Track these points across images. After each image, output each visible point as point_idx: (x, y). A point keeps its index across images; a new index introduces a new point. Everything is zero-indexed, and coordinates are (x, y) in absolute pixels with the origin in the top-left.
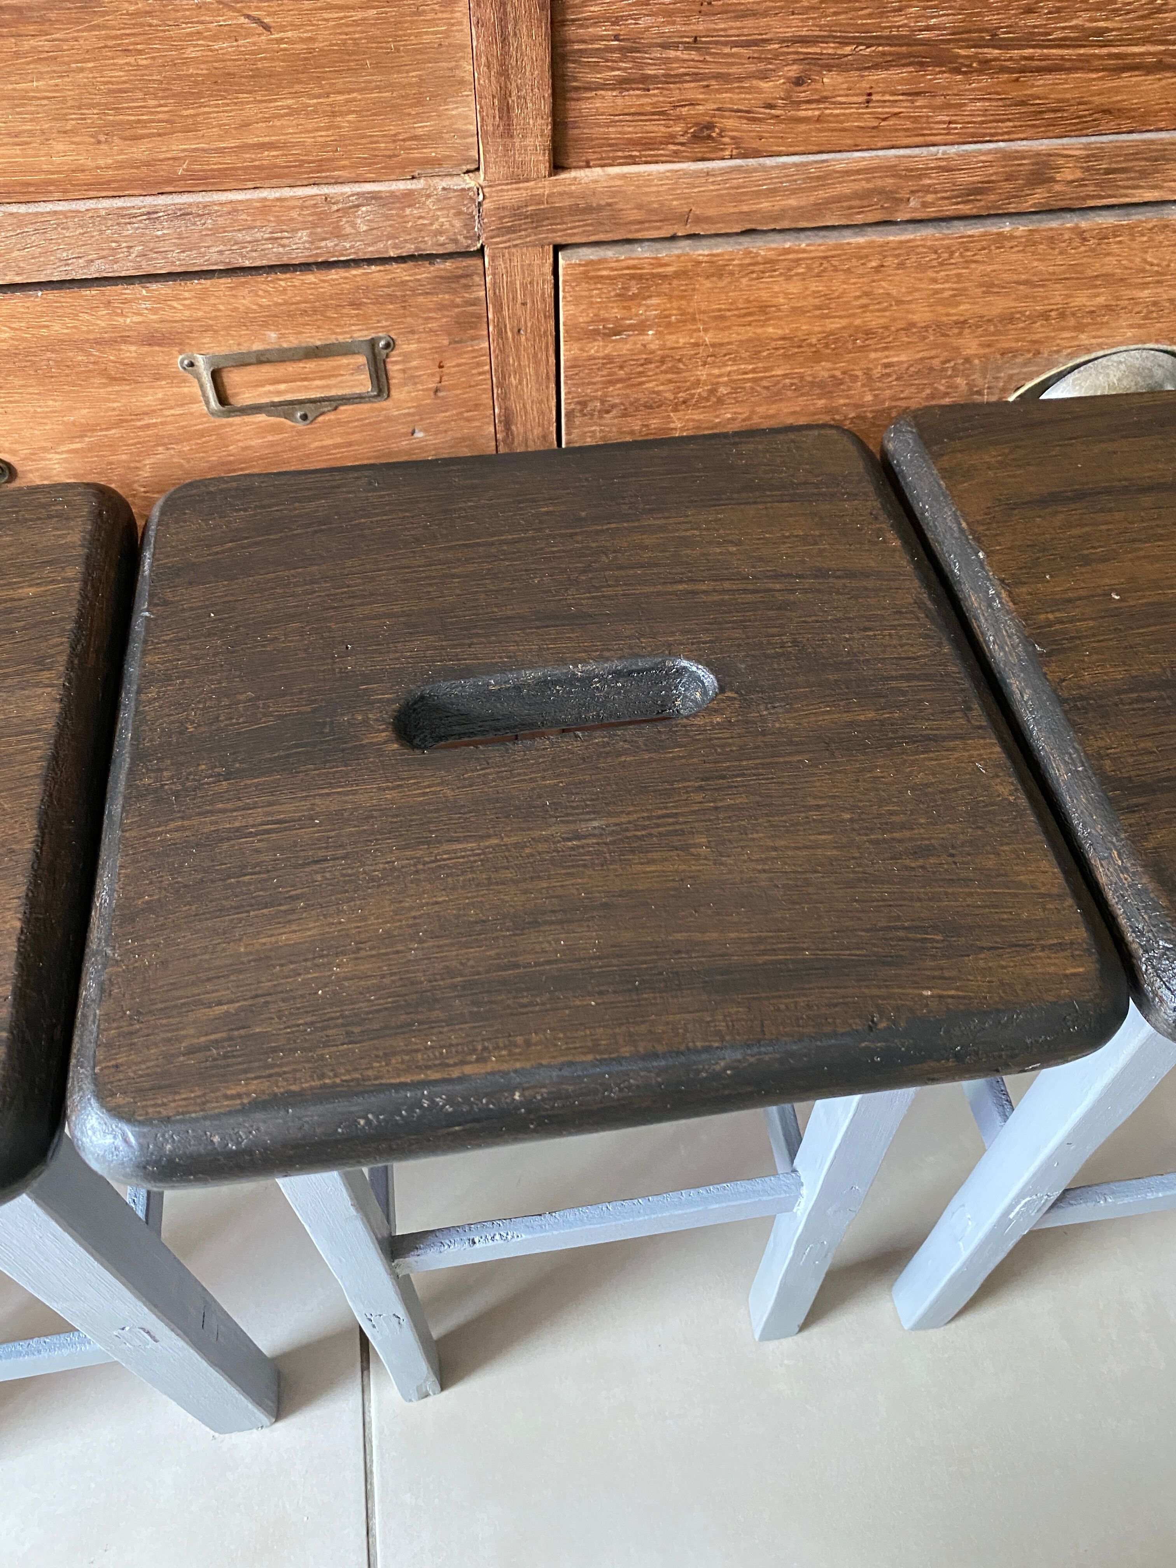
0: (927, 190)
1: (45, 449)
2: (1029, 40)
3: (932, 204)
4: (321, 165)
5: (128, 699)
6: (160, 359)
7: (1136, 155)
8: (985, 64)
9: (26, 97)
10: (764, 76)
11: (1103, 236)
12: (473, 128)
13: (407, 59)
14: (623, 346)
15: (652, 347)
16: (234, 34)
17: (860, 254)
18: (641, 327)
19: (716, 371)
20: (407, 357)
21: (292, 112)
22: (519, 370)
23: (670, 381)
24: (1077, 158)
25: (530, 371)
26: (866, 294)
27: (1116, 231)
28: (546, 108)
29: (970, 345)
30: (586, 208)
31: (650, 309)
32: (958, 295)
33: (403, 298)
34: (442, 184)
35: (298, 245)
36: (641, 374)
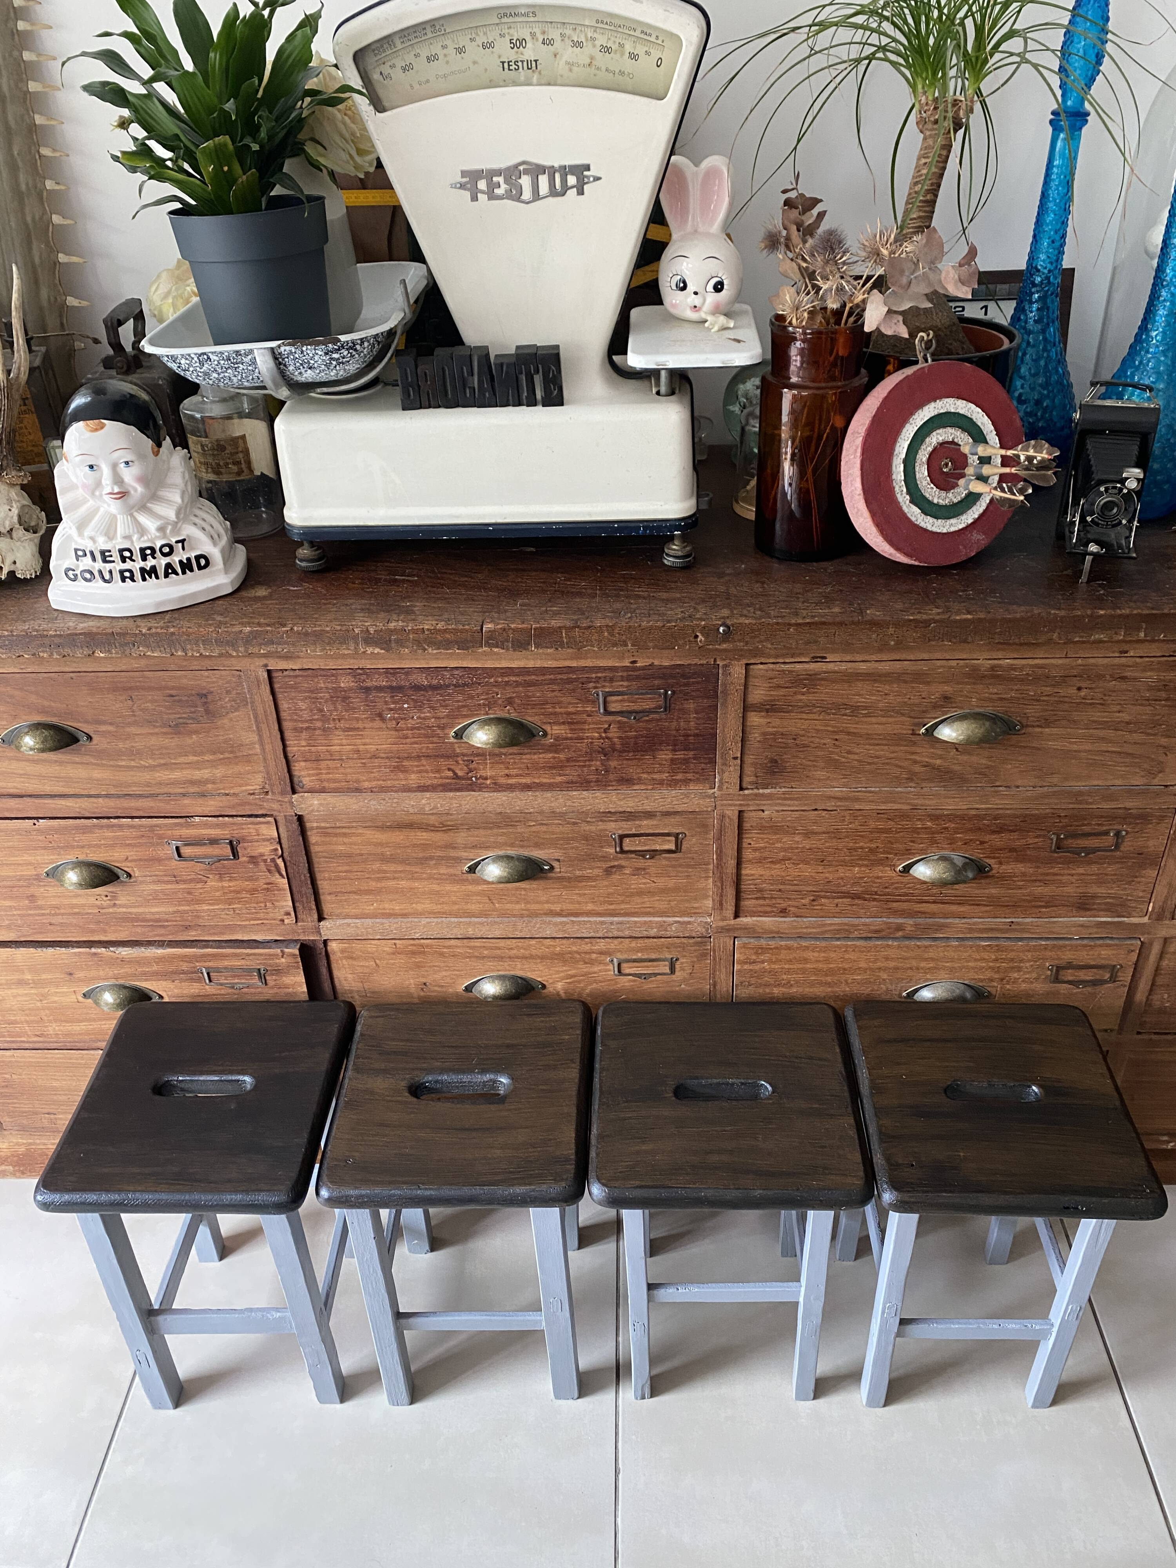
0: (860, 930)
2: (888, 894)
3: (863, 934)
4: (664, 913)
5: (596, 1075)
6: (603, 959)
7: (933, 925)
8: (875, 900)
9: (585, 894)
10: (802, 899)
11: (926, 947)
12: (711, 906)
13: (693, 891)
14: (757, 967)
15: (767, 968)
16: (644, 884)
17: (839, 947)
18: (763, 962)
19: (790, 977)
20: (682, 963)
21: (658, 900)
22: (720, 971)
24: (912, 925)
25: (723, 971)
26: (843, 958)
27: (931, 946)
28: (733, 904)
29: (884, 975)
30: (745, 928)
31: (766, 956)
32: (875, 961)
33: (683, 947)
34: (700, 920)
35: (653, 932)
36: (762, 976)
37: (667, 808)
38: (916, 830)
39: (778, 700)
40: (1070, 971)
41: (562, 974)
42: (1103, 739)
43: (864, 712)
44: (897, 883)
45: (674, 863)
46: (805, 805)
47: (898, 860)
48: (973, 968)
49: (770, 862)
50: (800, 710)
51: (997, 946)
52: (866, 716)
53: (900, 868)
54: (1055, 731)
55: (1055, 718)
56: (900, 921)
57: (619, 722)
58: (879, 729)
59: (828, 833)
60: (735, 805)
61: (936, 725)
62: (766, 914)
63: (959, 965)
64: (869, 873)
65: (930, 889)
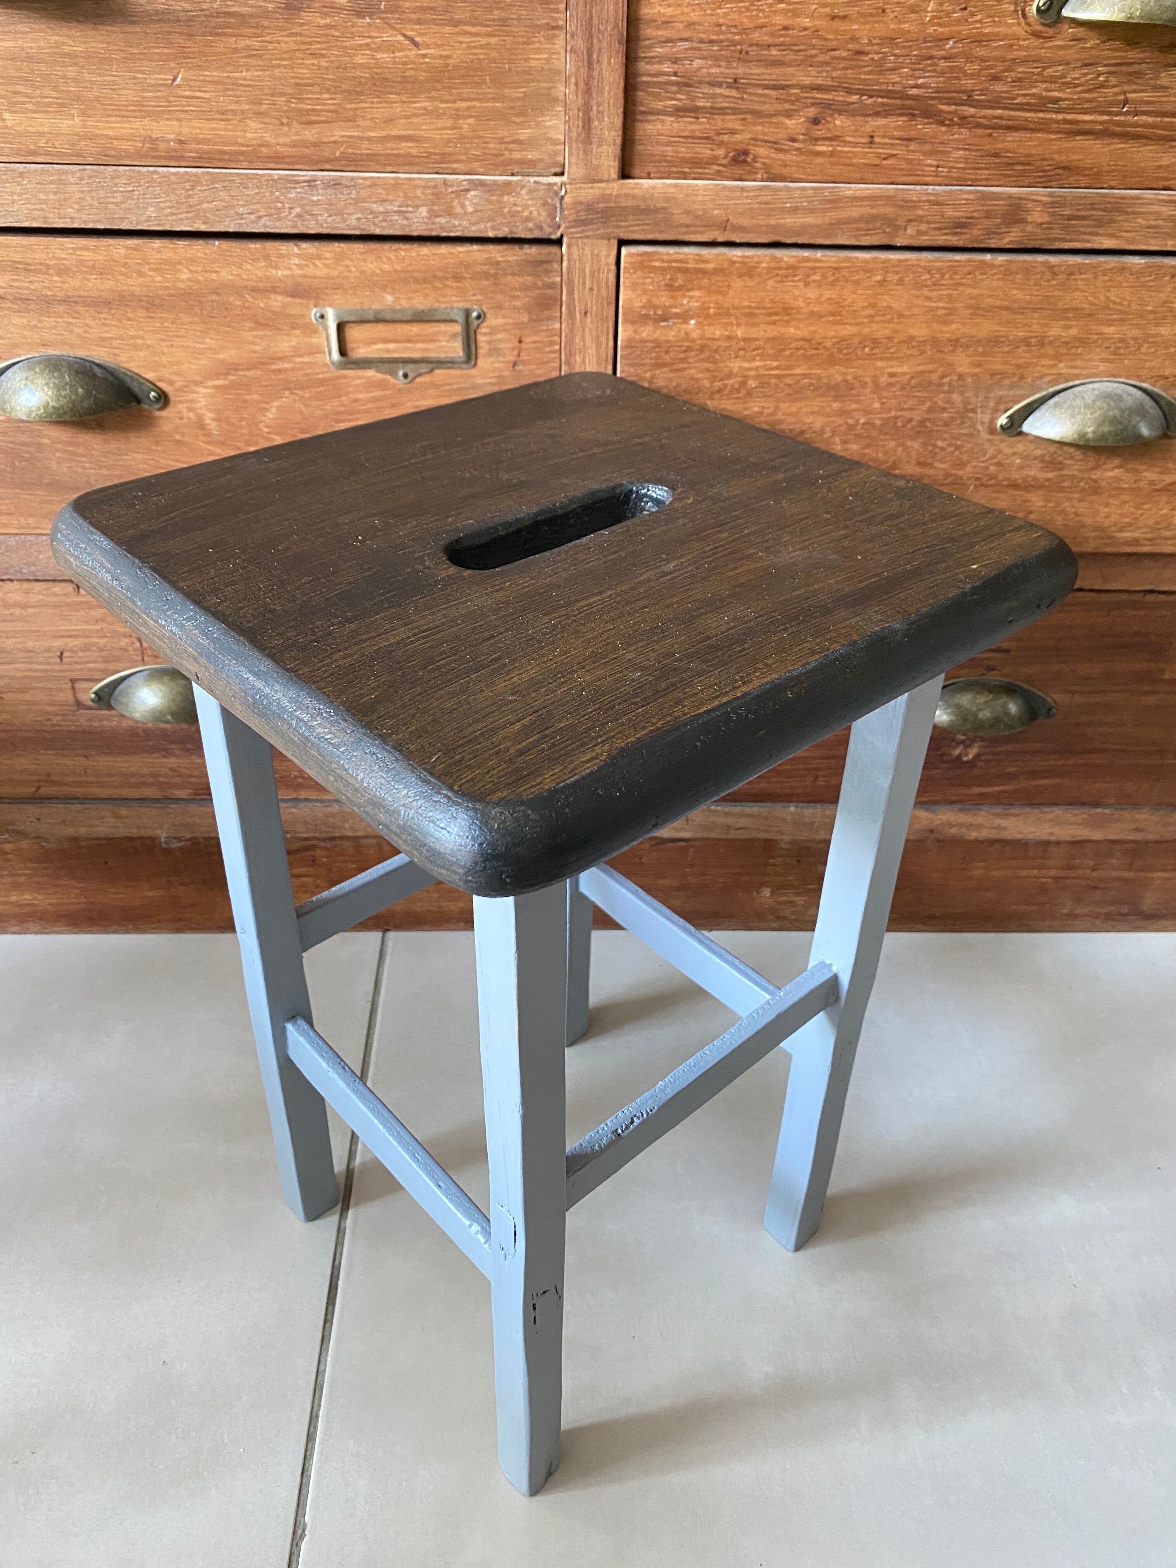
0: (920, 220)
1: (196, 383)
2: (998, 102)
3: (925, 233)
4: (445, 158)
6: (299, 310)
7: (1092, 206)
8: (964, 120)
9: (235, 83)
10: (789, 114)
11: (1071, 272)
12: (561, 138)
13: (517, 78)
14: (670, 333)
15: (694, 335)
16: (391, 48)
17: (867, 269)
18: (685, 317)
19: (746, 365)
20: (493, 330)
21: (427, 112)
22: (584, 350)
23: (707, 370)
24: (1044, 204)
25: (592, 351)
26: (872, 306)
28: (618, 122)
29: (962, 363)
30: (647, 213)
31: (693, 300)
33: (495, 277)
34: (534, 181)
35: (419, 221)
36: (683, 360)
41: (205, 361)
44: (1025, 61)
53: (1039, 1)
56: (1019, 191)
62: (697, 166)
63: (1136, 332)
64: (958, 22)
65: (1102, 86)
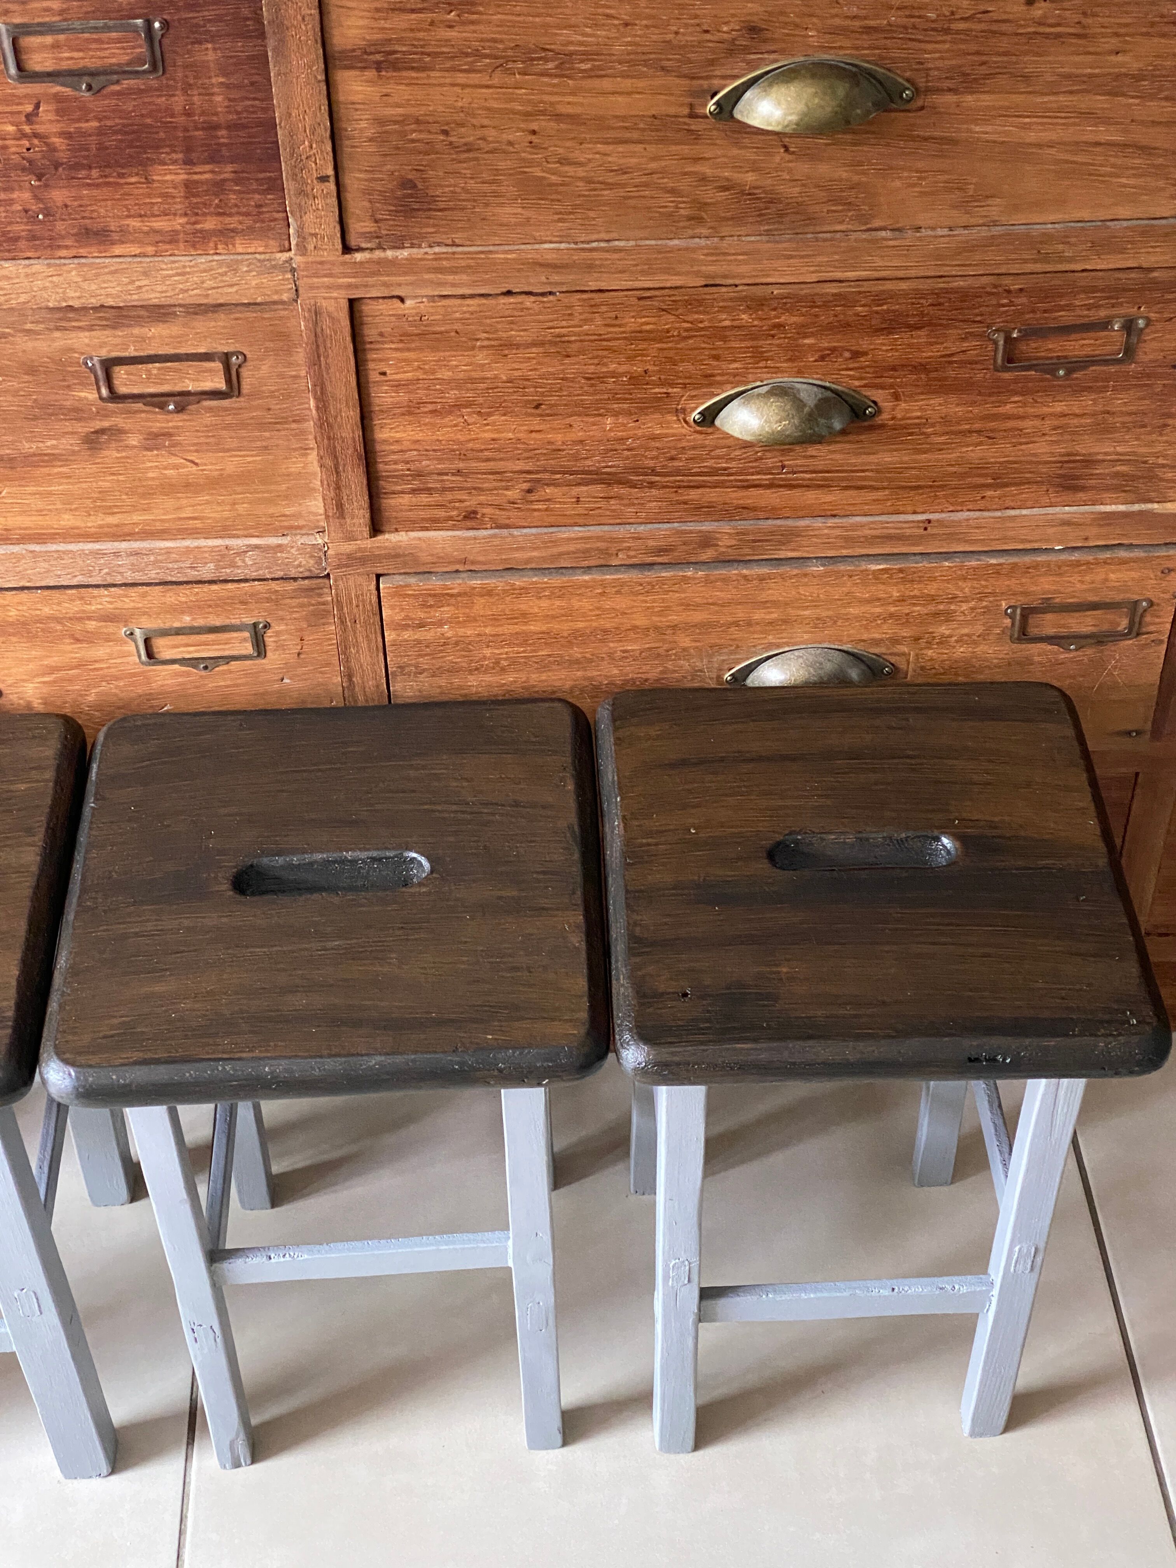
0: (629, 548)
1: (24, 681)
2: (678, 472)
3: (635, 557)
4: (225, 528)
5: (79, 857)
6: (111, 630)
7: (772, 533)
8: (652, 485)
9: (50, 493)
10: (506, 488)
11: (762, 579)
12: (322, 511)
13: (279, 479)
14: (428, 635)
15: (449, 635)
16: (176, 467)
17: (588, 585)
18: (440, 623)
19: (497, 651)
20: (278, 634)
21: (208, 502)
22: (357, 644)
23: (465, 656)
24: (730, 534)
25: (364, 645)
26: (598, 609)
27: (769, 577)
28: (366, 505)
29: (684, 640)
30: (396, 555)
31: (446, 611)
32: (665, 610)
33: (276, 600)
34: (301, 540)
35: (208, 571)
36: (441, 652)
37: (194, 296)
38: (721, 333)
39: (399, 40)
40: (1049, 617)
41: (31, 666)
42: (1088, 116)
43: (583, 66)
44: (694, 448)
45: (229, 419)
46: (485, 282)
47: (692, 397)
48: (857, 618)
49: (431, 412)
50: (448, 65)
51: (901, 571)
52: (589, 75)
53: (695, 415)
54: (987, 100)
55: (984, 70)
56: (707, 527)
57: (58, 98)
58: (620, 105)
59: (542, 344)
60: (340, 287)
61: (737, 95)
62: (433, 524)
63: (830, 613)
64: (634, 428)
65: (761, 458)
